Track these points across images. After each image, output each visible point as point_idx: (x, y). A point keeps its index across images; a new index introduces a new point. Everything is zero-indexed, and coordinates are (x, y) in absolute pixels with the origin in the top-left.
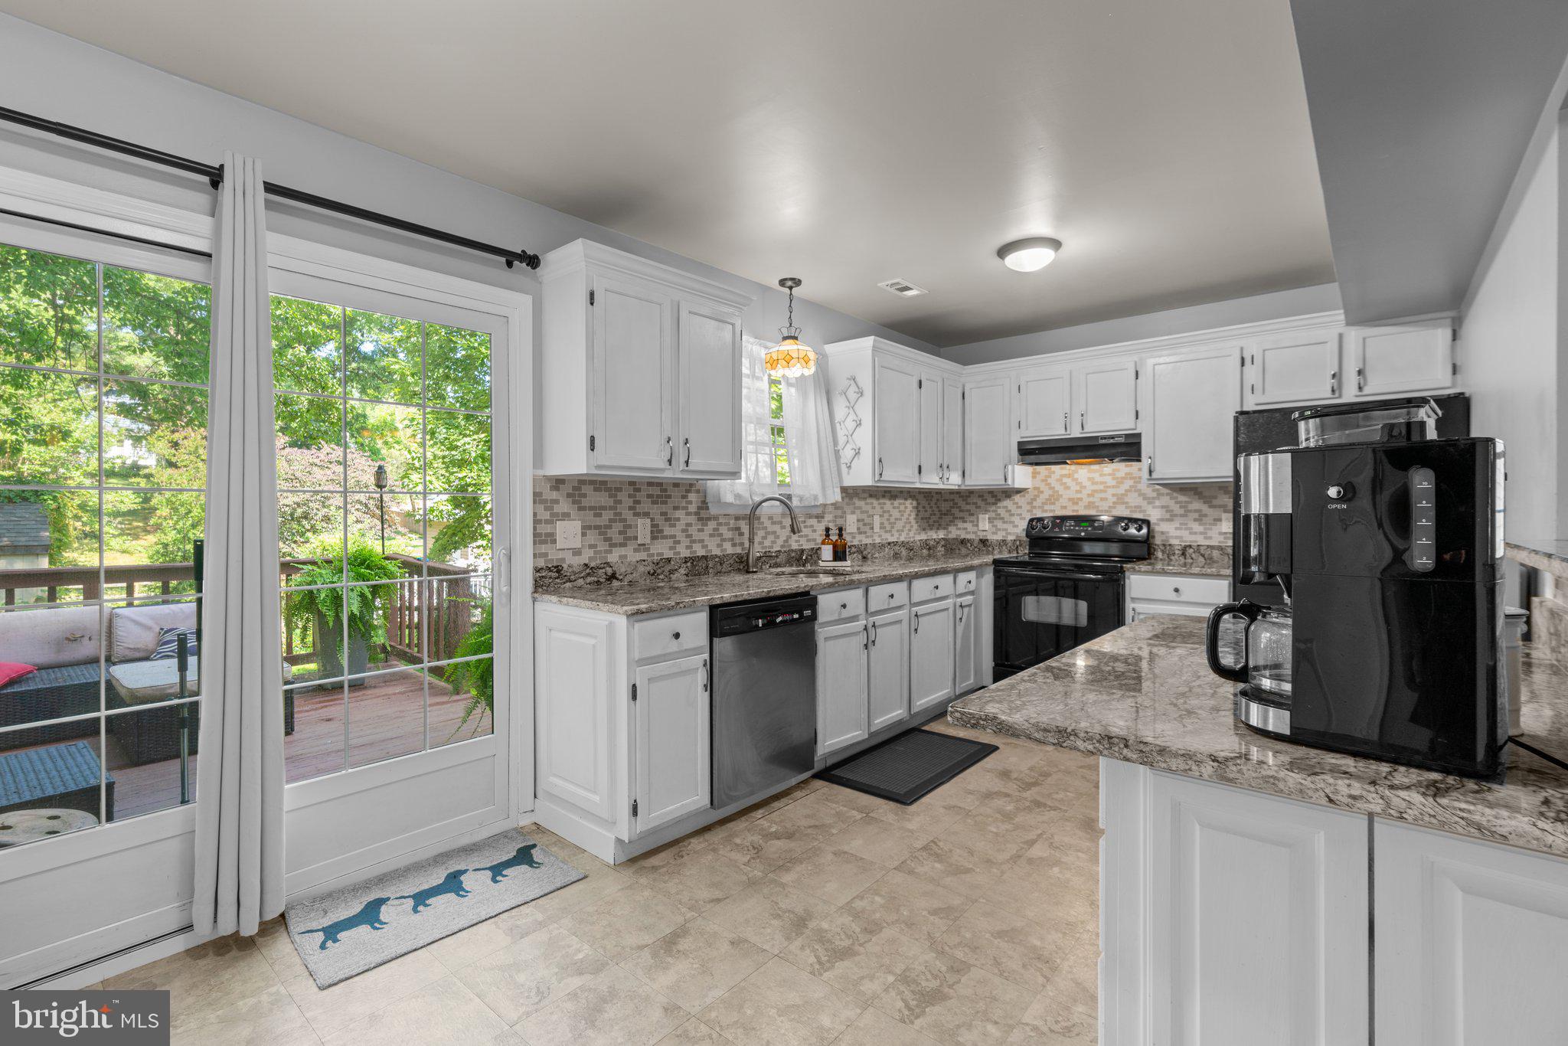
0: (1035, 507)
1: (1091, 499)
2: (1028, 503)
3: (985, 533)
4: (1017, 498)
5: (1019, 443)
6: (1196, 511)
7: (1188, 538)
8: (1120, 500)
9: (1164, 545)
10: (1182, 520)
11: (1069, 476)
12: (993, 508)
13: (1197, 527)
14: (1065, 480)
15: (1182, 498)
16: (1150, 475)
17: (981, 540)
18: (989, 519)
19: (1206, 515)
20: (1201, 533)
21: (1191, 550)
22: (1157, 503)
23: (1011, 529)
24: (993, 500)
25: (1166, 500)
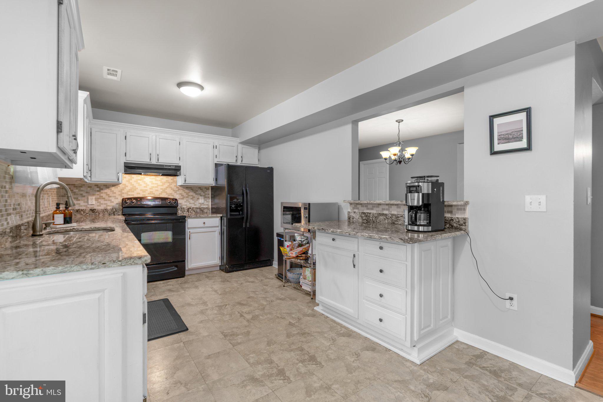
0: (123, 193)
1: (152, 190)
2: (119, 191)
3: (92, 206)
4: (113, 189)
5: (125, 163)
6: (191, 196)
7: (189, 205)
8: (164, 191)
9: (181, 208)
10: (187, 199)
11: (141, 180)
12: (98, 193)
13: (192, 201)
14: (139, 181)
15: (186, 191)
16: (185, 182)
17: (91, 210)
18: (95, 198)
19: (194, 197)
20: (193, 203)
21: (191, 209)
22: (178, 192)
23: (109, 203)
24: (98, 189)
25: (181, 192)
